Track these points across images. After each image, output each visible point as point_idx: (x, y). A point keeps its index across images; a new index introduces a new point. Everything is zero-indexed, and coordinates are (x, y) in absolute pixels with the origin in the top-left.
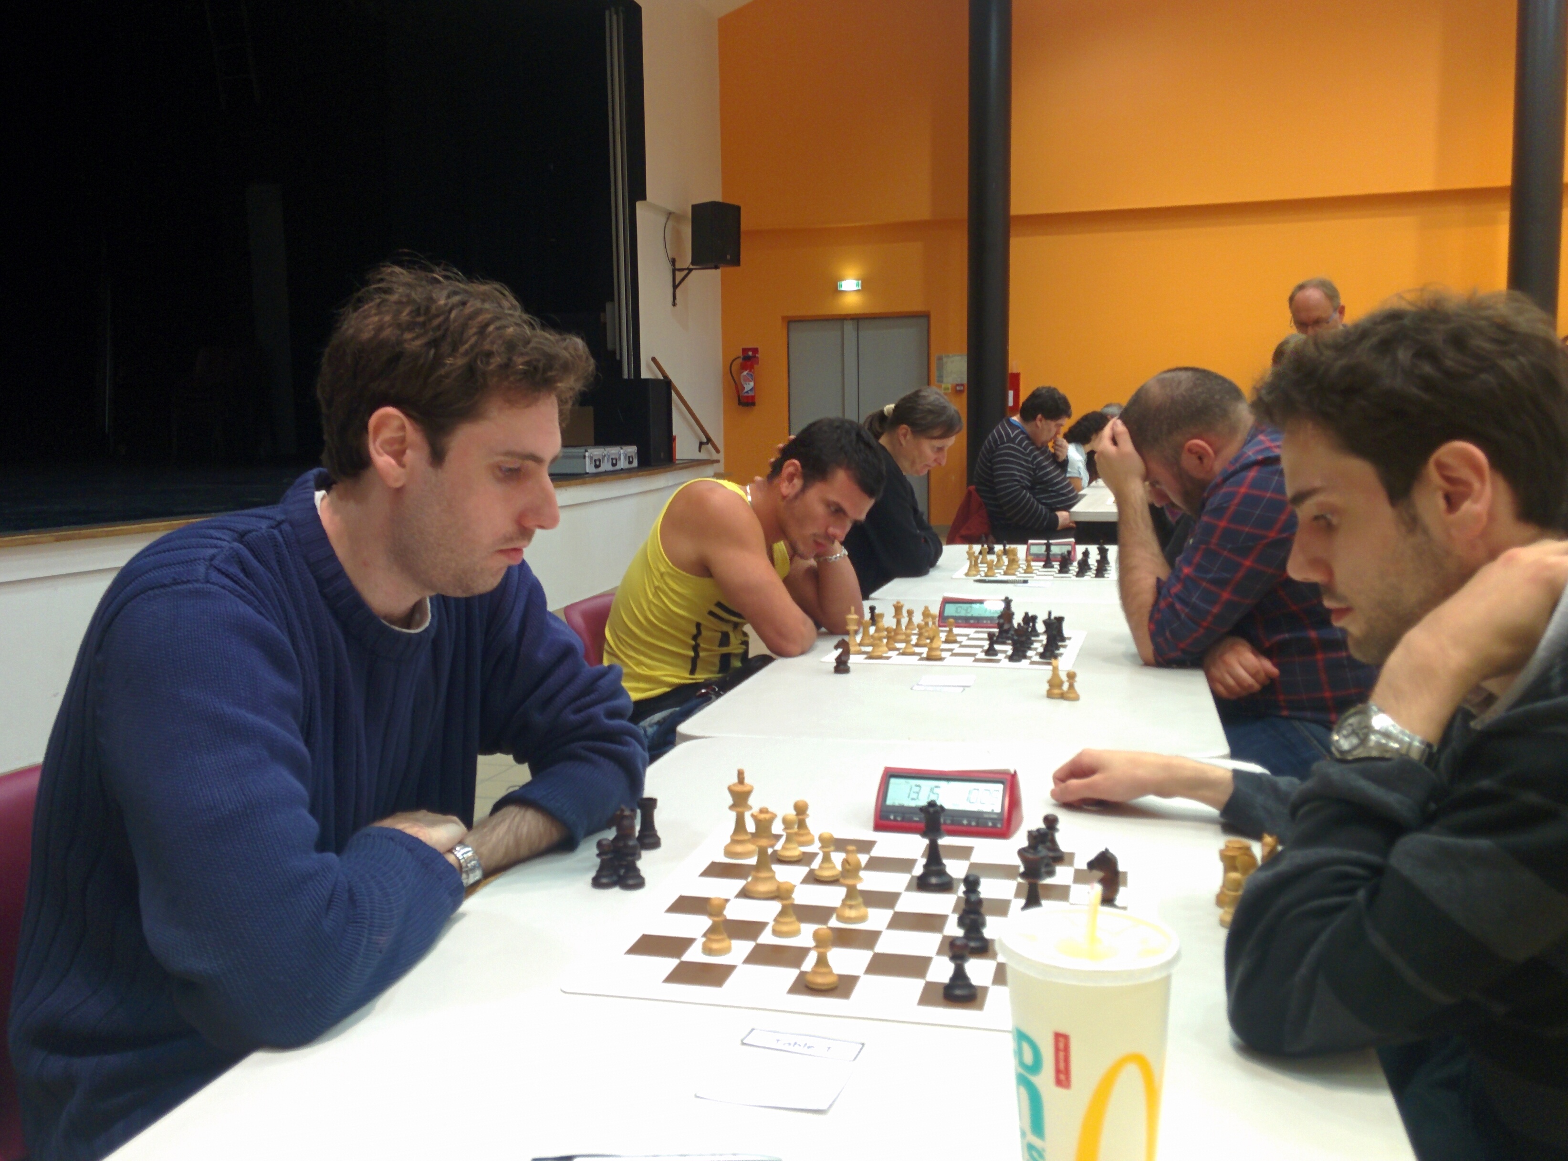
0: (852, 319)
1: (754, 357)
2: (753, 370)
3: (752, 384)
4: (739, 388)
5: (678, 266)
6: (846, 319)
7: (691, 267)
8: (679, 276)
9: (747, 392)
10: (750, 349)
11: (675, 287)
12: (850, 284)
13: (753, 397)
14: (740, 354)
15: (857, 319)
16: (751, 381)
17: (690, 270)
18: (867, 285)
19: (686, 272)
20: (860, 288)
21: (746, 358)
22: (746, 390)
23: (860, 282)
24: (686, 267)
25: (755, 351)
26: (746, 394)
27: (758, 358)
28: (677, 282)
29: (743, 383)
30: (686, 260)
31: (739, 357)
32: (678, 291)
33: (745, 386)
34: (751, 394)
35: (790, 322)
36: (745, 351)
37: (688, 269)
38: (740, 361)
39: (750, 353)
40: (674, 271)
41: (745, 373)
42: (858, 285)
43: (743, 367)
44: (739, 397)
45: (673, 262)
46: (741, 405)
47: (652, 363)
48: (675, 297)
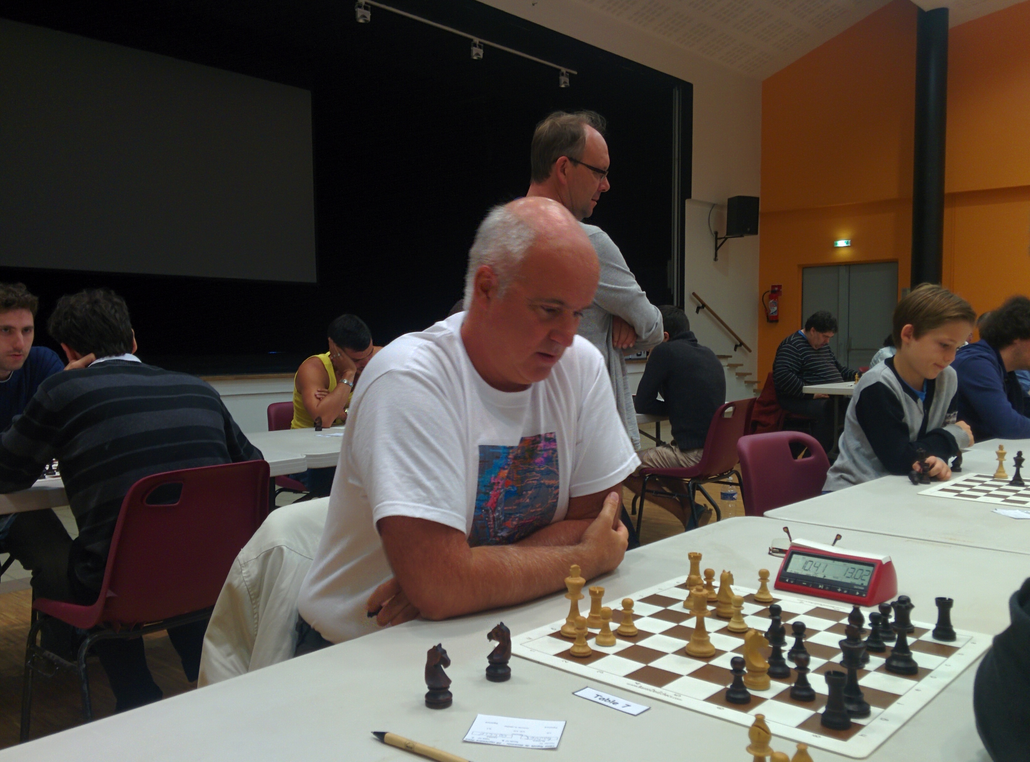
0: (845, 265)
1: (779, 291)
2: (776, 300)
3: (776, 308)
4: (767, 311)
5: (719, 236)
6: (841, 266)
7: (726, 236)
8: (719, 242)
9: (772, 313)
10: (775, 286)
11: (717, 249)
12: (841, 243)
13: (777, 317)
14: (770, 289)
15: (848, 265)
16: (775, 306)
17: (726, 239)
18: (854, 244)
19: (722, 240)
20: (849, 245)
21: (773, 292)
22: (771, 312)
23: (849, 241)
24: (724, 237)
25: (780, 287)
26: (771, 315)
27: (781, 292)
28: (718, 245)
29: (770, 307)
30: (723, 233)
31: (768, 291)
32: (719, 251)
33: (771, 310)
34: (775, 315)
35: (804, 268)
36: (773, 287)
37: (724, 238)
38: (769, 293)
39: (776, 289)
40: (717, 239)
41: (771, 301)
42: (847, 243)
43: (771, 297)
44: (767, 316)
45: (716, 233)
46: (770, 321)
47: (693, 296)
48: (716, 255)
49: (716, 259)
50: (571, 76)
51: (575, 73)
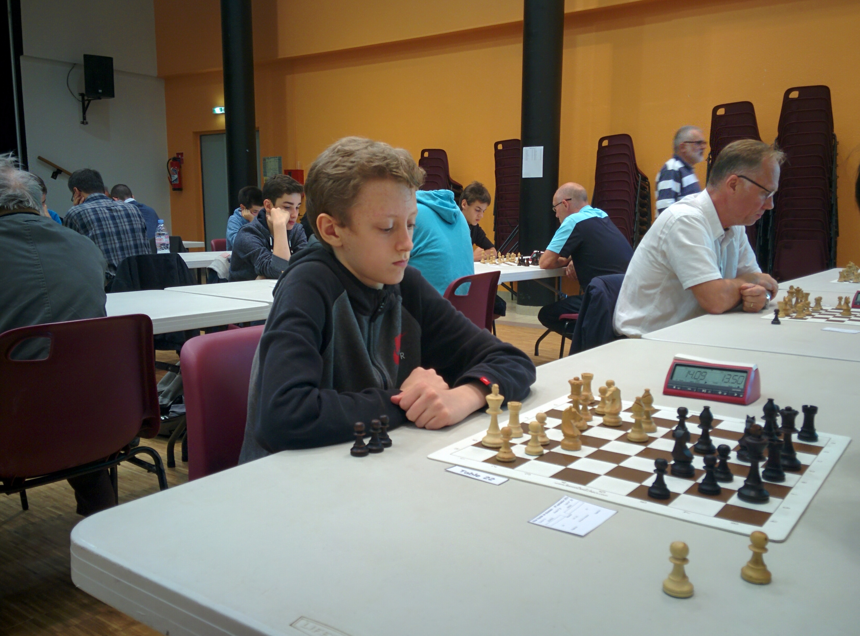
2: (179, 167)
3: (176, 176)
5: (84, 98)
9: (173, 181)
12: (218, 110)
13: (179, 185)
14: (174, 156)
21: (174, 159)
23: (223, 108)
25: (182, 154)
27: (183, 159)
28: (85, 108)
32: (86, 114)
33: (172, 177)
35: (200, 135)
36: (178, 154)
37: (88, 100)
38: (171, 161)
39: (180, 156)
40: (83, 102)
41: (171, 169)
42: (221, 110)
43: (172, 165)
44: (172, 185)
45: (82, 95)
46: (174, 189)
47: (40, 160)
48: (84, 118)
49: (82, 123)
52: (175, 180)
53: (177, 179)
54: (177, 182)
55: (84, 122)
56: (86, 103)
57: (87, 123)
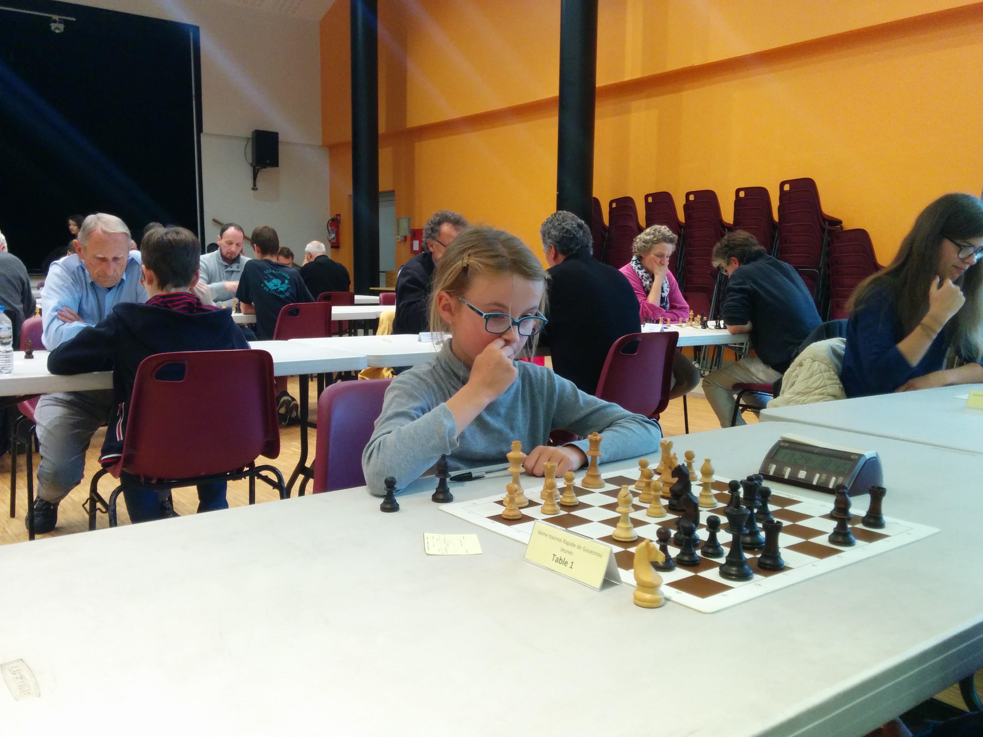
3: (333, 235)
9: (331, 240)
13: (336, 243)
14: (334, 217)
21: (333, 220)
25: (339, 215)
27: (340, 220)
28: (255, 177)
30: (255, 166)
32: (255, 181)
33: (330, 236)
39: (338, 218)
40: (254, 170)
41: (330, 229)
43: (331, 225)
44: (331, 243)
45: (252, 165)
46: (332, 247)
47: (214, 223)
48: (255, 185)
49: (253, 189)
50: (66, 22)
51: (74, 19)
52: (333, 239)
53: (334, 238)
54: (334, 241)
55: (255, 188)
56: (256, 171)
57: (257, 189)
